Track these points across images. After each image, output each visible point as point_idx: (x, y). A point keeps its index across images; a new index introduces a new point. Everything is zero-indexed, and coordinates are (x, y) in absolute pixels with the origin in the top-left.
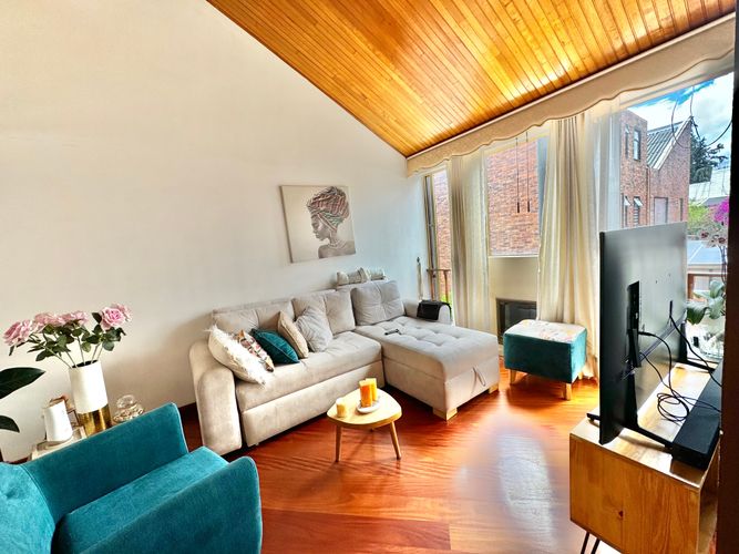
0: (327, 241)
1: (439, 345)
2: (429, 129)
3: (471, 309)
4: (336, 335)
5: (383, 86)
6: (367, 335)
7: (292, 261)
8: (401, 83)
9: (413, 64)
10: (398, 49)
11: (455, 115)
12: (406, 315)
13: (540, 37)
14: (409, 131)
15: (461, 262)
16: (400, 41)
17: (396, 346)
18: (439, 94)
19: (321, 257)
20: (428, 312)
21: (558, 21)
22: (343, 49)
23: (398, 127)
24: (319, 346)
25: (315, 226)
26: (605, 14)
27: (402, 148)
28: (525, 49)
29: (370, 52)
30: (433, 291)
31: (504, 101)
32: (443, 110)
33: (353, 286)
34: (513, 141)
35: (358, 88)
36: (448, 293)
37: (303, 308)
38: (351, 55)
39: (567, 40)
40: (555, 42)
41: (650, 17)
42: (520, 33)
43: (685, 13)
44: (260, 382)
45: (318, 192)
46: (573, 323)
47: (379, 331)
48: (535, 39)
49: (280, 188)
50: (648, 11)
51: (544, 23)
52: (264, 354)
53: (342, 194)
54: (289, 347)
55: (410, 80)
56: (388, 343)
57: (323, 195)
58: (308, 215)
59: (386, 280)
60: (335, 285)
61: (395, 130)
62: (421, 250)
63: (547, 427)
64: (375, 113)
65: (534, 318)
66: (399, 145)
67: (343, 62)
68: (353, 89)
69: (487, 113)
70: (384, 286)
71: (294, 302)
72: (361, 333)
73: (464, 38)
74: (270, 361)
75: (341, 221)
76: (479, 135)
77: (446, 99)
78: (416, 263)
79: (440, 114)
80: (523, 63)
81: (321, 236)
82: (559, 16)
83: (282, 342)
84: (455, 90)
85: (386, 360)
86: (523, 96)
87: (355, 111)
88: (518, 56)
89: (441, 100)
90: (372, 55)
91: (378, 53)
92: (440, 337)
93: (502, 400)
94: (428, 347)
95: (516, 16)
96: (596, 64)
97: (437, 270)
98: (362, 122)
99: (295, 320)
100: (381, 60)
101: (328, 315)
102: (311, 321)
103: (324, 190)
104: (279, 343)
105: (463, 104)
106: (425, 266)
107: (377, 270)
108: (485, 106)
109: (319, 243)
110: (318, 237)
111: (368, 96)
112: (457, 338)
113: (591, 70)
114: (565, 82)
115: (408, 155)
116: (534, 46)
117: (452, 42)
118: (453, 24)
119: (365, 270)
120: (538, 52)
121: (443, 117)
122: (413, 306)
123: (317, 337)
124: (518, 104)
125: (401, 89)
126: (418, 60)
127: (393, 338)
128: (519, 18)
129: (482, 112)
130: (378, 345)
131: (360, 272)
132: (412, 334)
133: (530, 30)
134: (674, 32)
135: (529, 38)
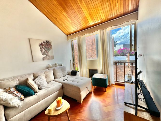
0: (45, 56)
1: (78, 82)
2: (73, 29)
3: (83, 72)
4: (48, 83)
5: (61, 16)
6: (58, 82)
7: (33, 61)
8: (66, 16)
9: (69, 12)
10: (66, 7)
11: (79, 26)
12: (68, 74)
13: (98, 11)
14: (68, 29)
15: (81, 61)
16: (66, 5)
17: (66, 84)
18: (75, 21)
19: (43, 60)
20: (74, 73)
21: (102, 8)
22: (50, 3)
23: (65, 27)
24: (42, 87)
25: (41, 51)
26: (110, 9)
27: (66, 33)
28: (94, 13)
29: (57, 5)
30: (74, 68)
31: (90, 25)
32: (76, 25)
33: (53, 68)
34: (91, 34)
35: (54, 15)
36: (78, 68)
37: (37, 76)
38: (52, 5)
39: (103, 13)
40: (101, 13)
41: (118, 11)
42: (94, 9)
43: (123, 12)
44: (17, 106)
45: (42, 41)
46: (105, 73)
47: (61, 80)
48: (97, 11)
49: (29, 39)
50: (117, 10)
51: (99, 8)
52: (20, 95)
53: (50, 43)
54: (31, 90)
55: (68, 16)
56: (64, 83)
57: (44, 43)
58: (39, 48)
59: (63, 66)
60: (48, 68)
61: (64, 28)
62: (71, 58)
63: (104, 100)
64: (59, 23)
65: (97, 73)
66: (65, 32)
67: (50, 7)
68: (53, 15)
69: (86, 27)
70: (62, 68)
71: (33, 74)
72: (56, 81)
73: (82, 7)
74: (22, 97)
75: (50, 50)
76: (84, 32)
77: (77, 22)
78: (70, 61)
79: (75, 26)
80: (94, 16)
81: (43, 54)
82: (102, 7)
83: (28, 89)
84: (79, 20)
85: (63, 88)
86: (94, 24)
87: (54, 22)
88: (93, 14)
89: (76, 22)
90: (59, 7)
91: (60, 6)
92: (78, 80)
93: (93, 94)
94: (75, 83)
95: (93, 4)
96: (108, 19)
97: (75, 63)
98: (55, 25)
99: (34, 80)
100: (61, 9)
101: (45, 77)
102: (40, 80)
103: (44, 41)
104: (26, 89)
105: (81, 24)
106: (72, 62)
107: (60, 63)
108: (85, 25)
109: (43, 56)
110: (42, 54)
111: (57, 18)
112: (82, 80)
113: (107, 21)
114: (102, 22)
115: (67, 35)
116: (96, 13)
117: (79, 8)
118: (79, 3)
119: (57, 63)
120: (97, 14)
121: (76, 26)
122: (70, 72)
123: (42, 85)
124: (92, 26)
125: (66, 17)
126: (71, 11)
127: (65, 82)
128: (94, 5)
129: (85, 27)
130: (61, 84)
131: (55, 64)
132: (70, 80)
133: (96, 9)
134: (121, 15)
135: (96, 11)
